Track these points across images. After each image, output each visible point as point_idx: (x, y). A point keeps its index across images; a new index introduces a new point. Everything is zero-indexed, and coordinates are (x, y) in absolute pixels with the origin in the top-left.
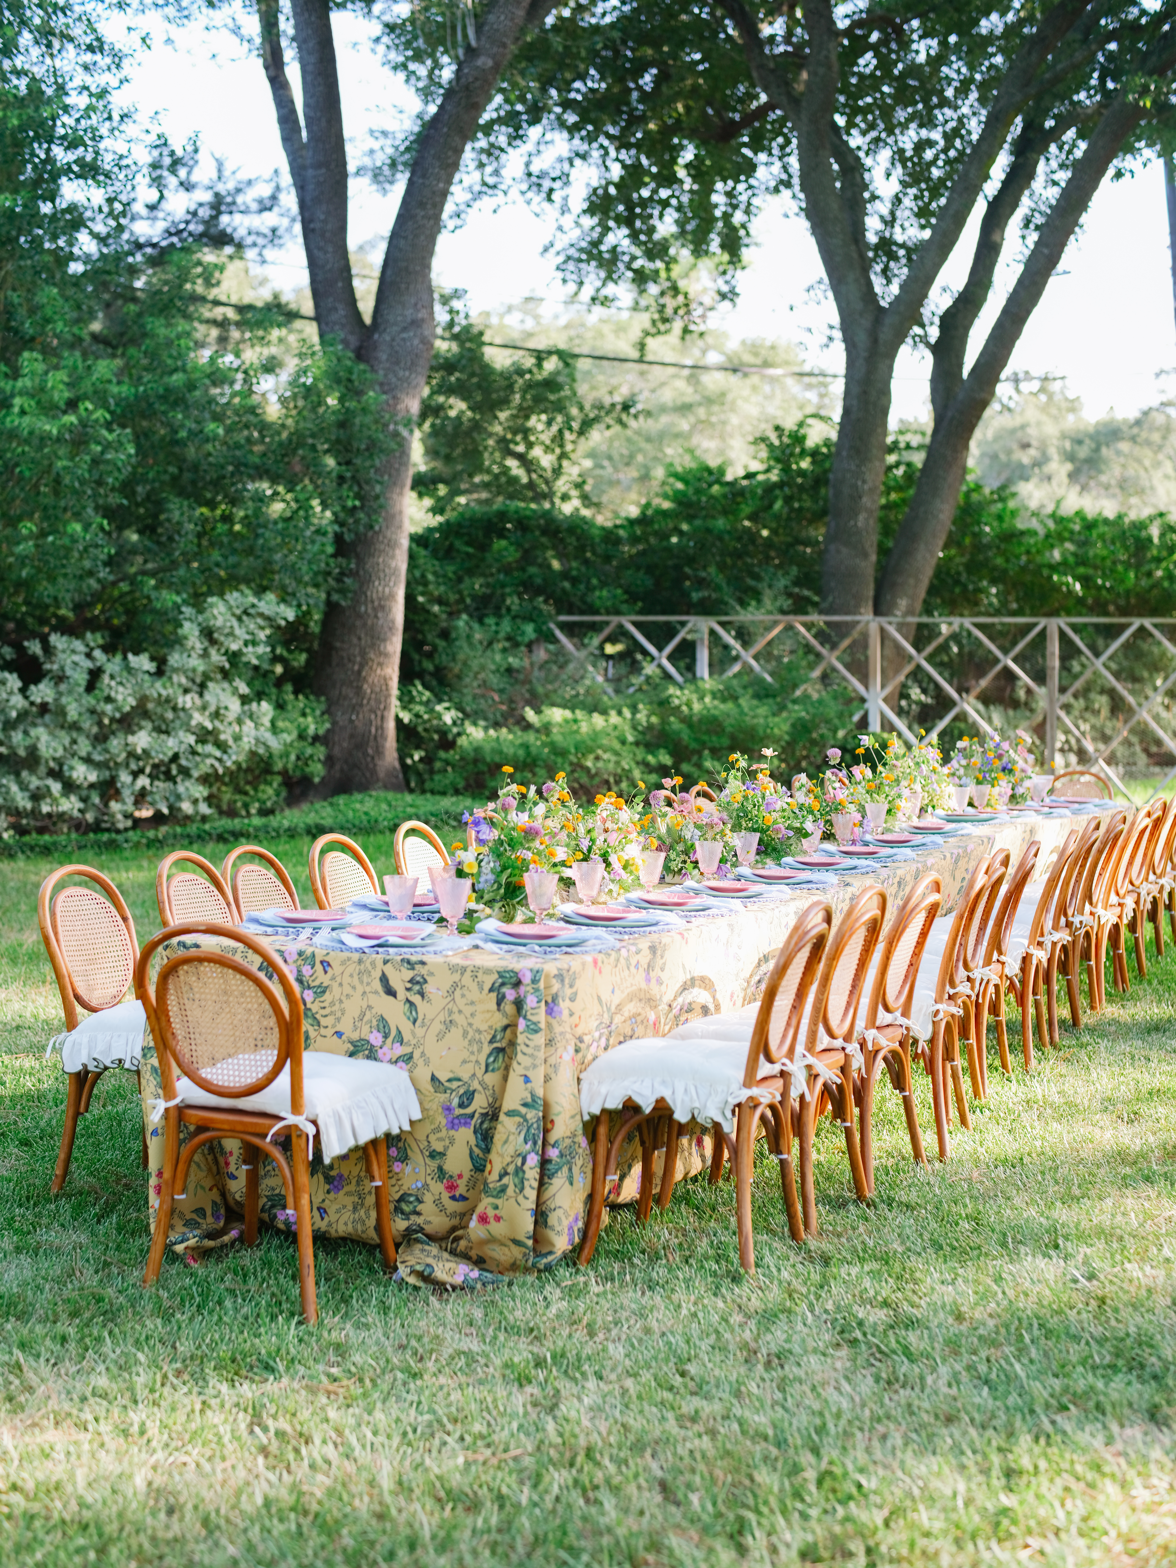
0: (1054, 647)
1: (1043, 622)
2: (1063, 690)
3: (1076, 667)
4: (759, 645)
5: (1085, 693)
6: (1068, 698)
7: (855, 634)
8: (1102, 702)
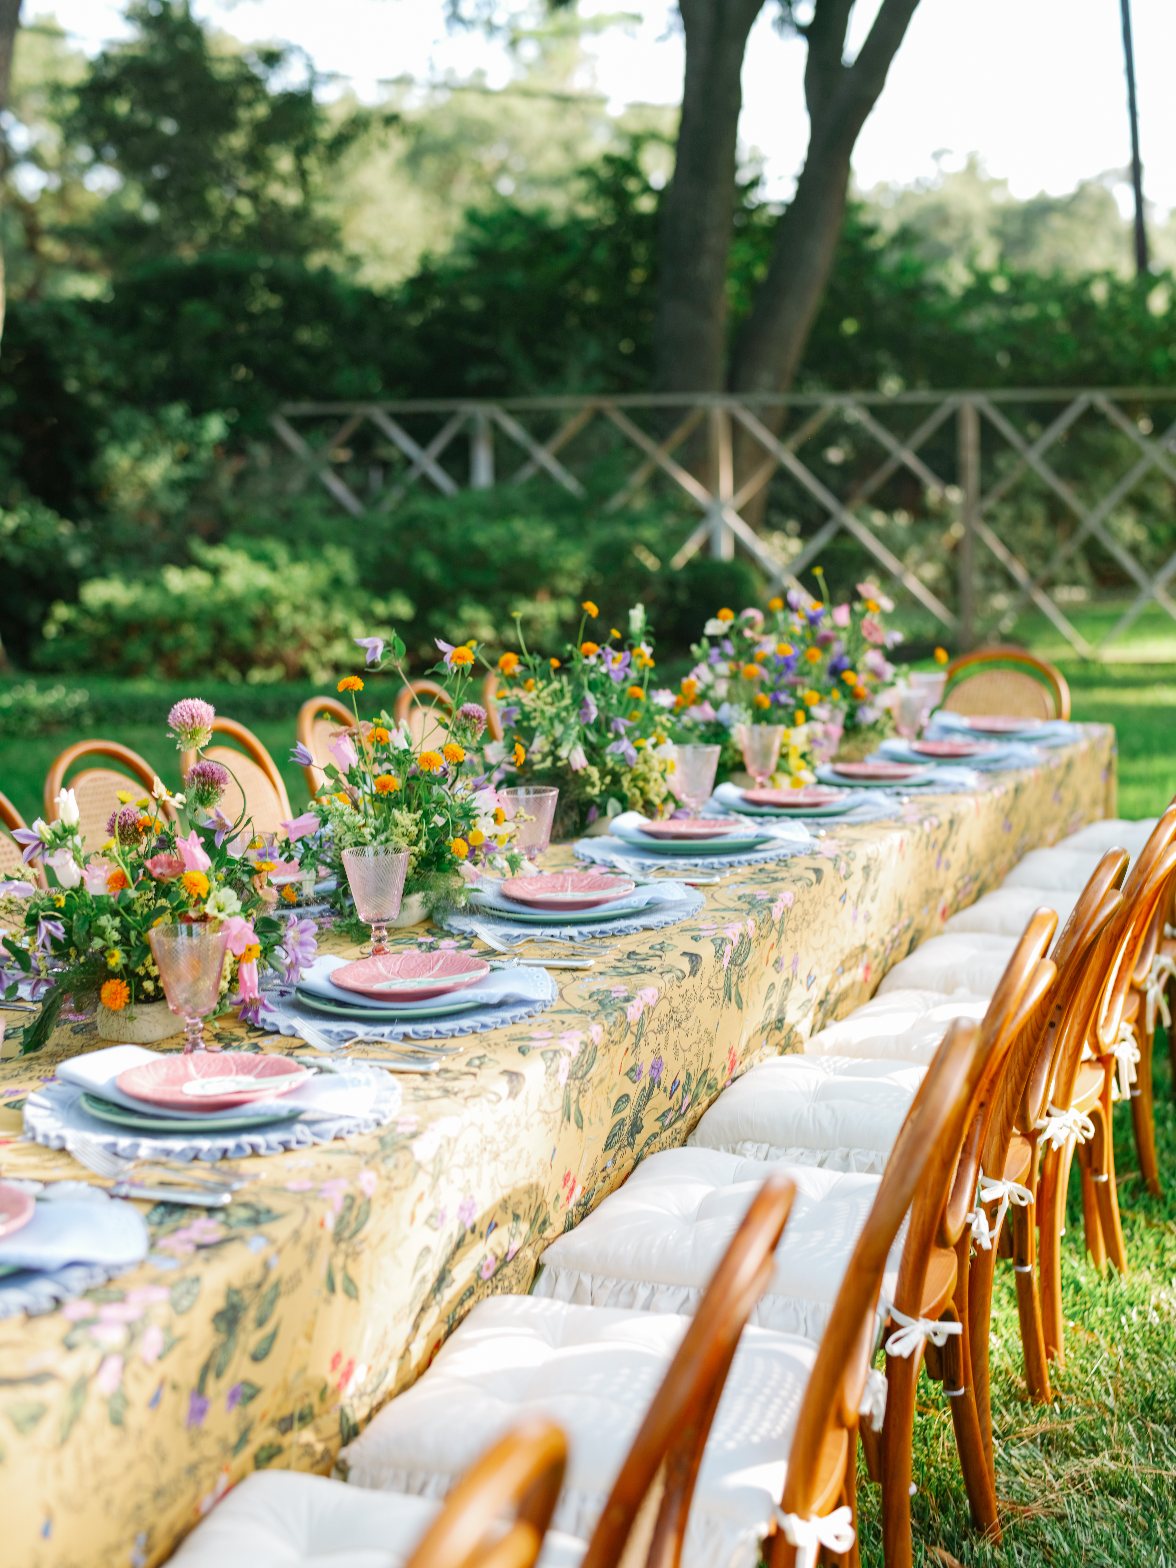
0: (970, 434)
1: (952, 400)
2: (983, 491)
3: (1001, 462)
4: (560, 439)
5: (1013, 496)
6: (990, 504)
7: (692, 420)
8: (1037, 511)
